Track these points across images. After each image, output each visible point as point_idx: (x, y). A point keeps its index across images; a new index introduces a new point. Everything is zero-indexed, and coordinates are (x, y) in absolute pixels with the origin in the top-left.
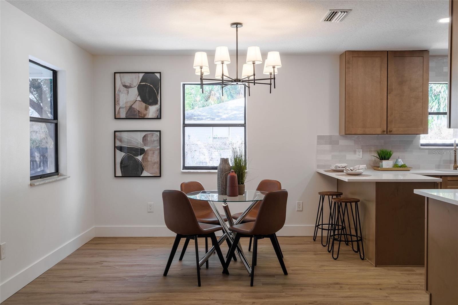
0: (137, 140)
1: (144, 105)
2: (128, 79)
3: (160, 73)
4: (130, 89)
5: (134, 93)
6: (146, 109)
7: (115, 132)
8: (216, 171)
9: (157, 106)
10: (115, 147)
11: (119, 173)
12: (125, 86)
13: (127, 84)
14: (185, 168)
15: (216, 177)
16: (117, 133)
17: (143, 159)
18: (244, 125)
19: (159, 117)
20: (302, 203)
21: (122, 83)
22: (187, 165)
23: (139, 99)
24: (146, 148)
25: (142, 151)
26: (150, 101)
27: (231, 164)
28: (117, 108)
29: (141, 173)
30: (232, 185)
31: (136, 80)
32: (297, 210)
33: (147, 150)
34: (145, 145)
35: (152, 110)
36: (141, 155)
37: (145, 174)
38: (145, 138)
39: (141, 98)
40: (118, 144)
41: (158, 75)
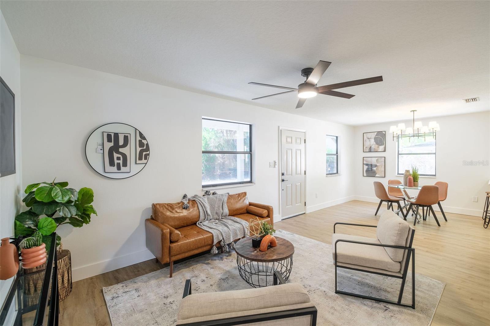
0: (374, 161)
1: (377, 146)
2: (369, 135)
3: (385, 131)
4: (370, 139)
5: (373, 141)
6: (378, 147)
7: (363, 157)
8: (403, 175)
9: (383, 146)
10: (363, 164)
11: (365, 175)
12: (368, 138)
13: (369, 137)
14: (398, 174)
15: (403, 178)
16: (364, 158)
17: (376, 169)
18: (435, 154)
19: (385, 151)
20: (478, 197)
21: (367, 137)
22: (399, 173)
23: (375, 143)
24: (378, 164)
25: (376, 166)
26: (380, 144)
27: (411, 172)
28: (365, 148)
29: (376, 175)
30: (410, 182)
31: (373, 135)
32: (473, 201)
33: (379, 165)
34: (377, 163)
35: (381, 148)
36: (375, 167)
37: (377, 176)
38: (377, 160)
39: (376, 143)
40: (365, 162)
41: (384, 132)
